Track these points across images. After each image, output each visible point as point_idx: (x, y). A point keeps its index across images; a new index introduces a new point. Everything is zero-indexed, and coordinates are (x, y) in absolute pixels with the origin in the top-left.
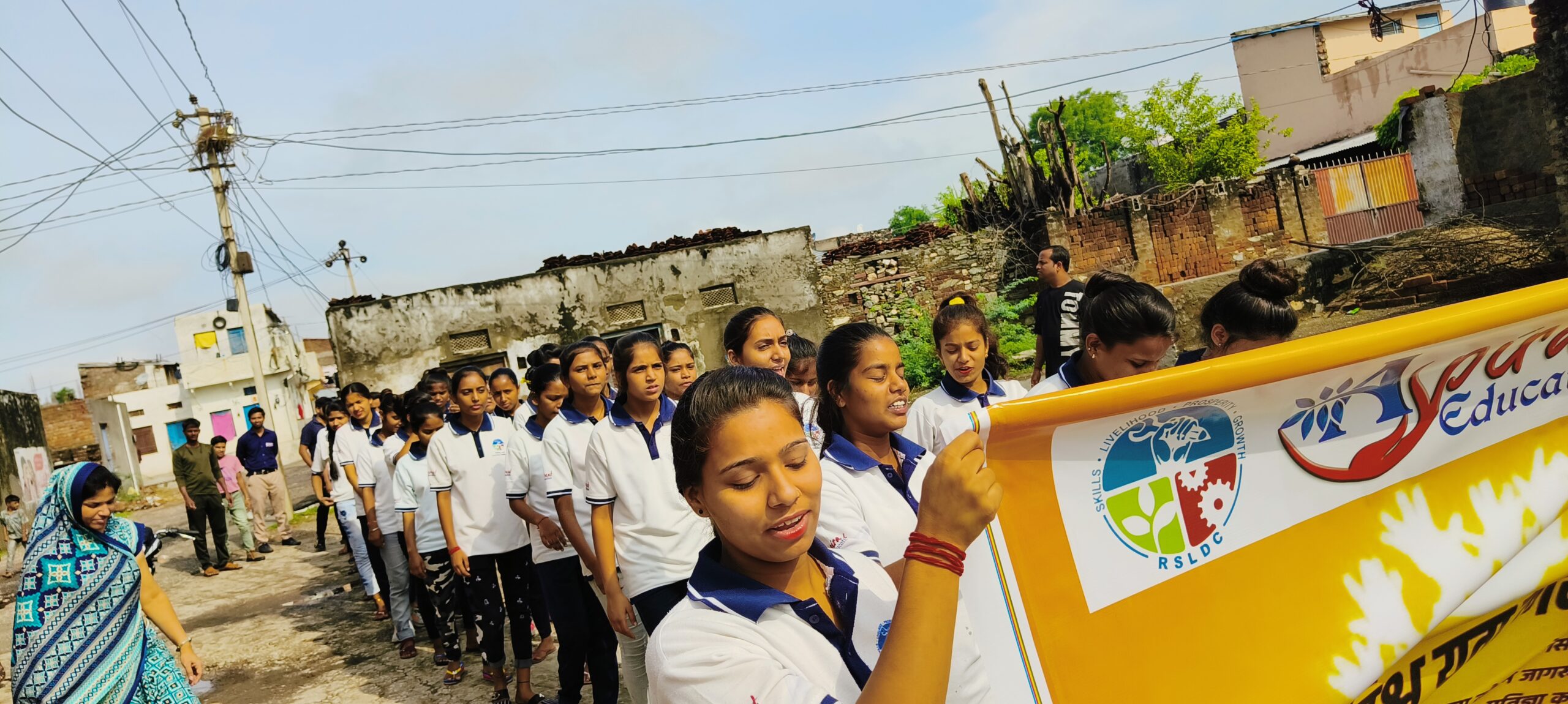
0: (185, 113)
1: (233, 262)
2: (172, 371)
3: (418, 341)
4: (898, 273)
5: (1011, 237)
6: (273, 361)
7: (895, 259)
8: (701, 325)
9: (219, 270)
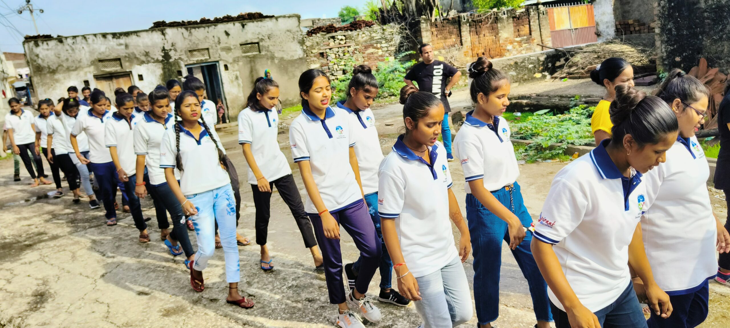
3: (80, 62)
4: (345, 43)
5: (402, 29)
7: (344, 36)
8: (241, 63)
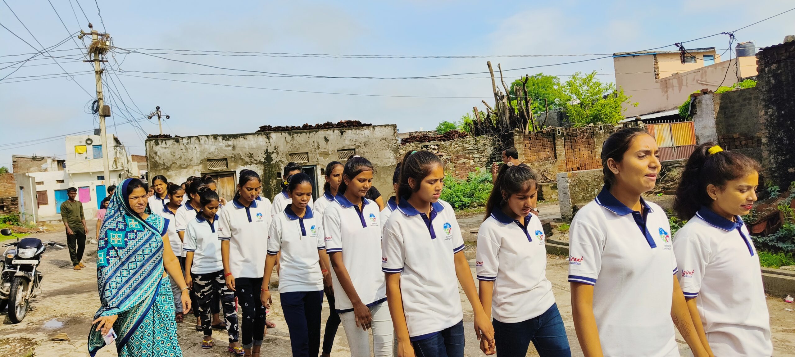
0: (85, 32)
1: (100, 110)
2: (61, 163)
3: (191, 160)
5: (495, 141)
6: (114, 164)
7: (437, 145)
9: (93, 113)
